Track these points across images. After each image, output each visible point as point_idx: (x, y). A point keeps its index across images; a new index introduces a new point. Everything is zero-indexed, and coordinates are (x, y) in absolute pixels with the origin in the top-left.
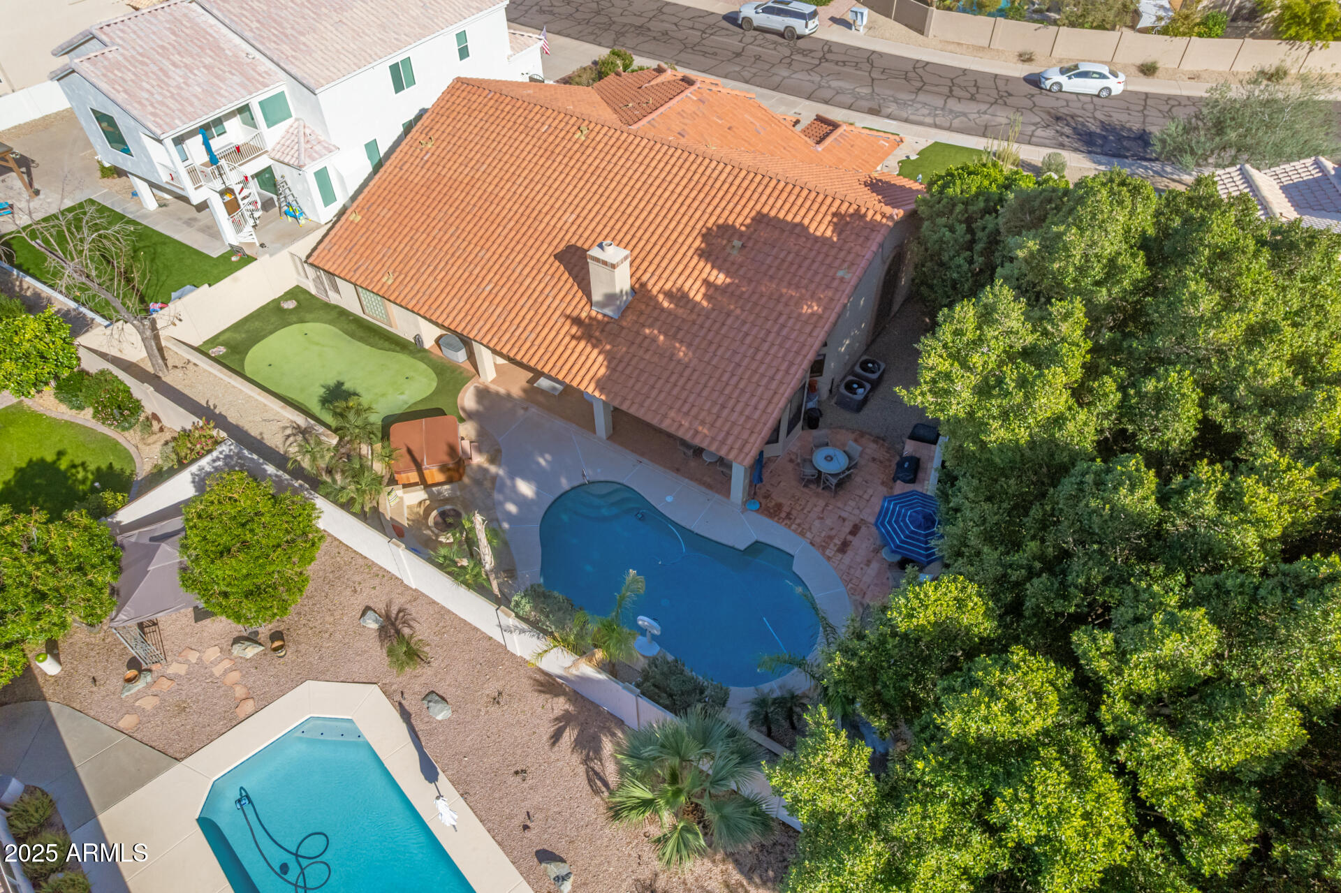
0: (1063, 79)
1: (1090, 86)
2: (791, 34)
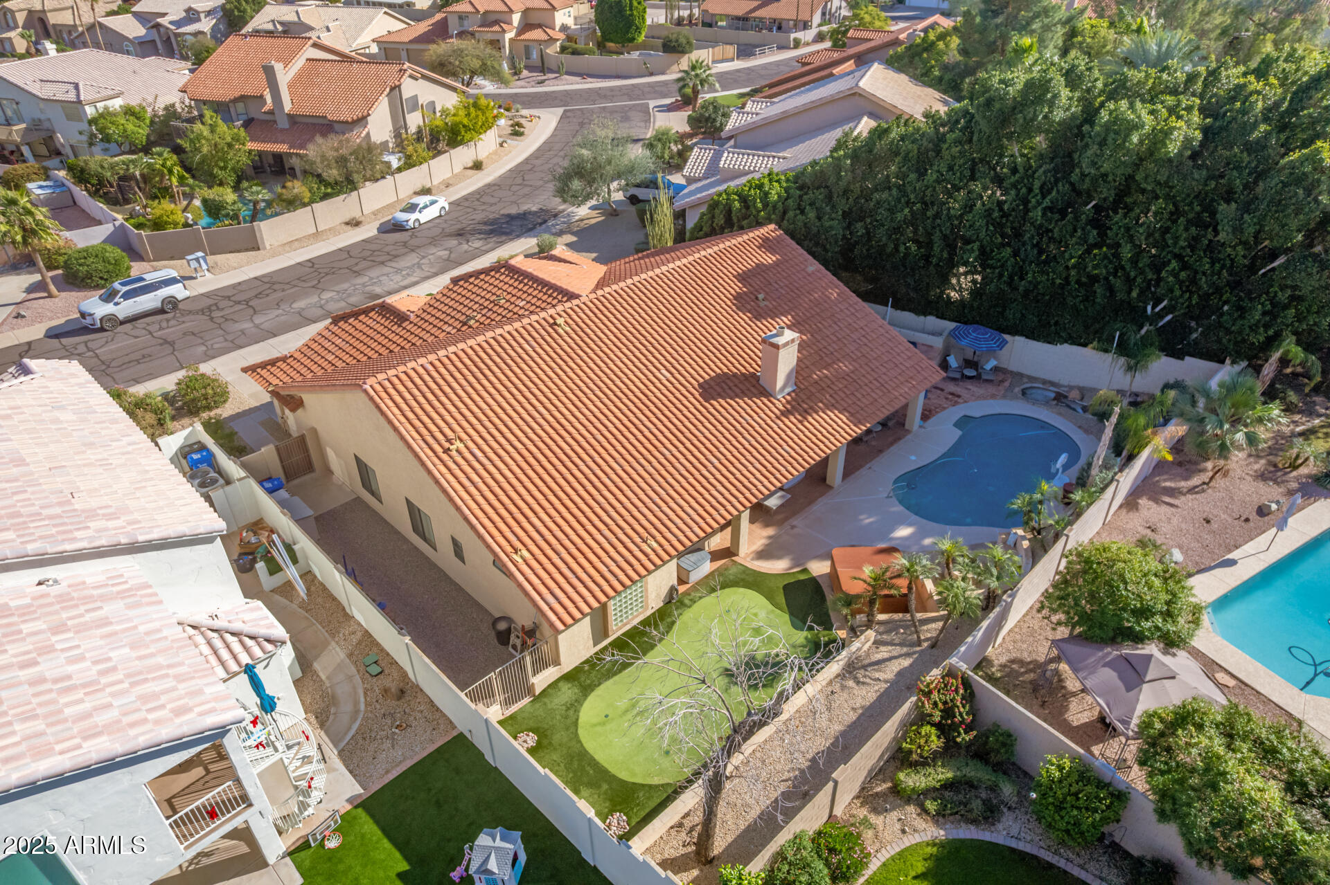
0: (416, 216)
1: (435, 212)
2: (172, 302)
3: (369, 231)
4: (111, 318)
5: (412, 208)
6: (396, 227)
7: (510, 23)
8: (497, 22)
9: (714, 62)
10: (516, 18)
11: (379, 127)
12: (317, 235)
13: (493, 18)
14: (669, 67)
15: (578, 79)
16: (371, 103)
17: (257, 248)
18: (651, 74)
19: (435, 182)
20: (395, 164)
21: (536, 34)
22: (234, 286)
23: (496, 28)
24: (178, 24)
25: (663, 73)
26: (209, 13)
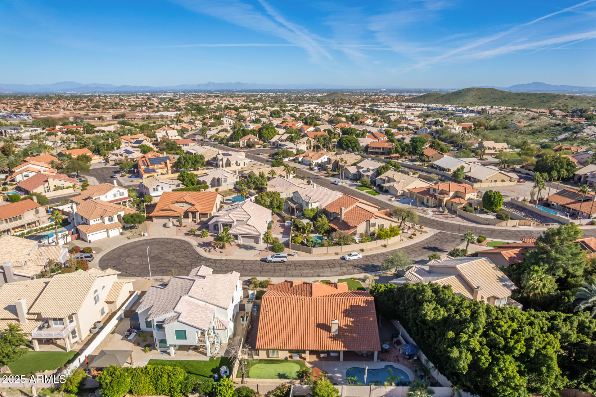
0: (350, 257)
1: (356, 257)
2: (283, 262)
3: (338, 257)
4: (270, 261)
5: (350, 255)
6: (343, 259)
7: (448, 195)
8: (443, 194)
9: (519, 225)
10: (451, 194)
11: (361, 228)
12: (326, 254)
13: (444, 192)
14: (497, 223)
15: (460, 219)
16: (360, 223)
17: (311, 253)
18: (489, 224)
19: (368, 248)
20: (357, 241)
21: (456, 200)
22: (298, 261)
23: (442, 196)
24: (364, 172)
25: (494, 225)
26: (373, 170)
